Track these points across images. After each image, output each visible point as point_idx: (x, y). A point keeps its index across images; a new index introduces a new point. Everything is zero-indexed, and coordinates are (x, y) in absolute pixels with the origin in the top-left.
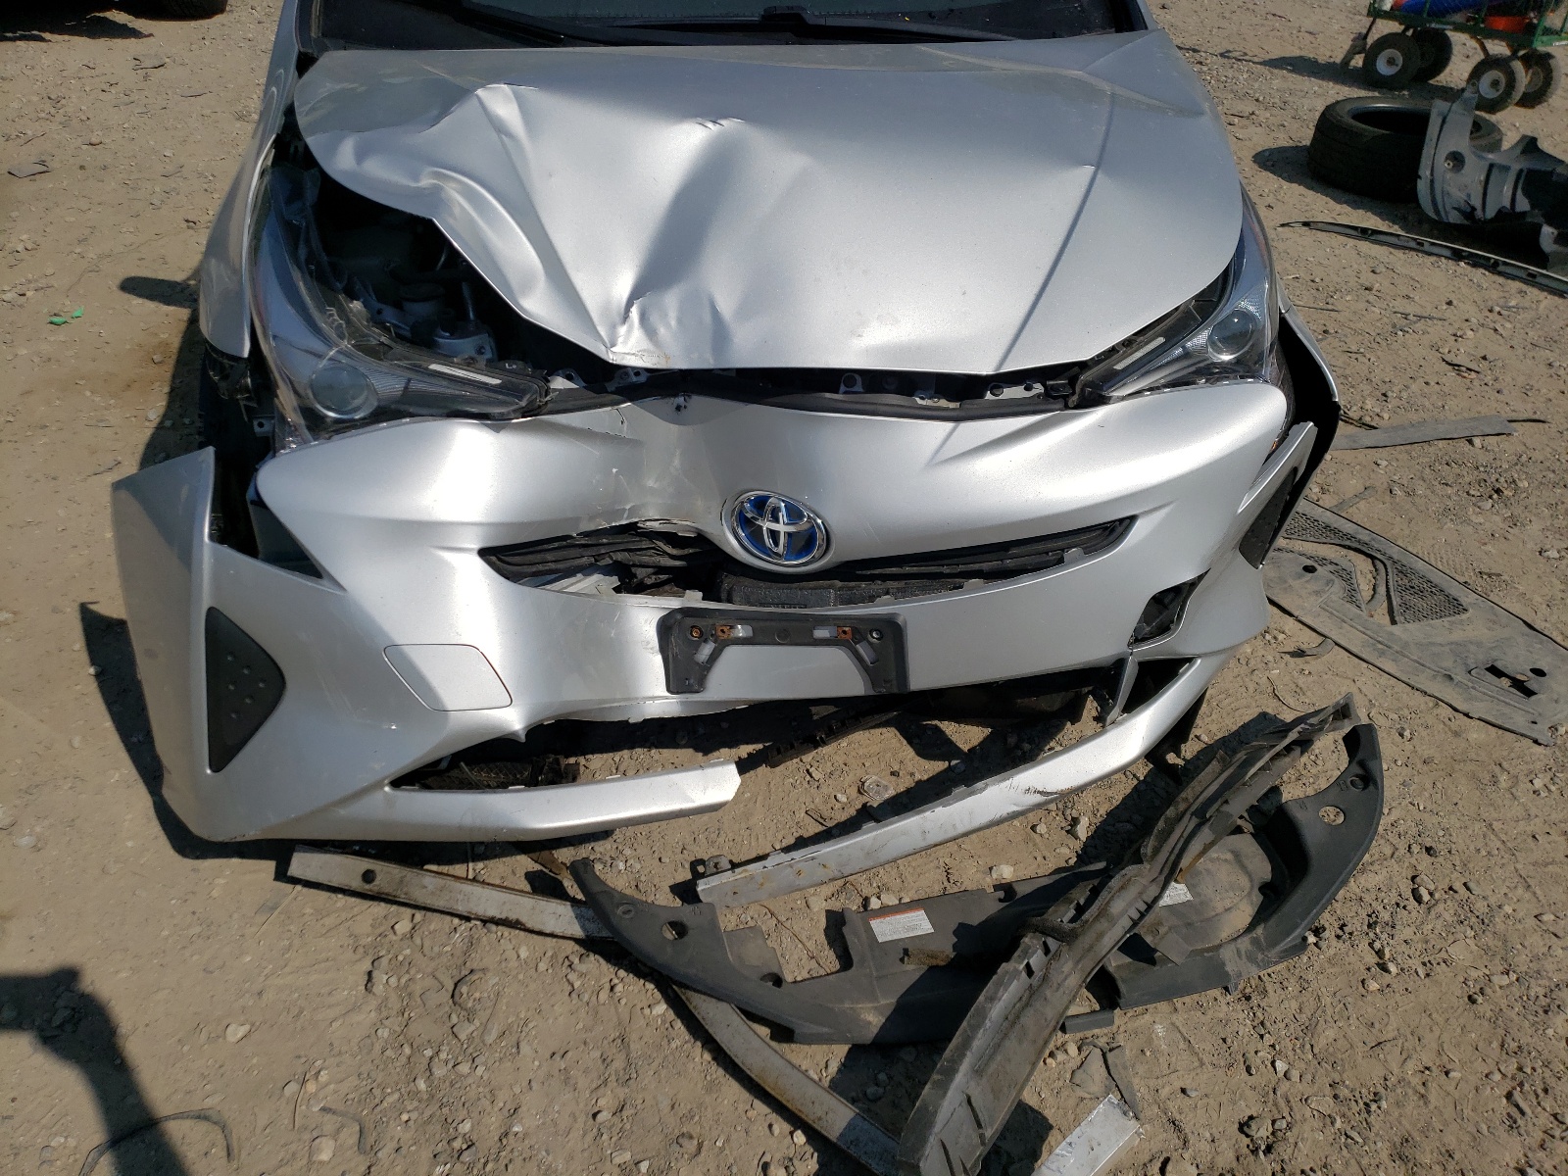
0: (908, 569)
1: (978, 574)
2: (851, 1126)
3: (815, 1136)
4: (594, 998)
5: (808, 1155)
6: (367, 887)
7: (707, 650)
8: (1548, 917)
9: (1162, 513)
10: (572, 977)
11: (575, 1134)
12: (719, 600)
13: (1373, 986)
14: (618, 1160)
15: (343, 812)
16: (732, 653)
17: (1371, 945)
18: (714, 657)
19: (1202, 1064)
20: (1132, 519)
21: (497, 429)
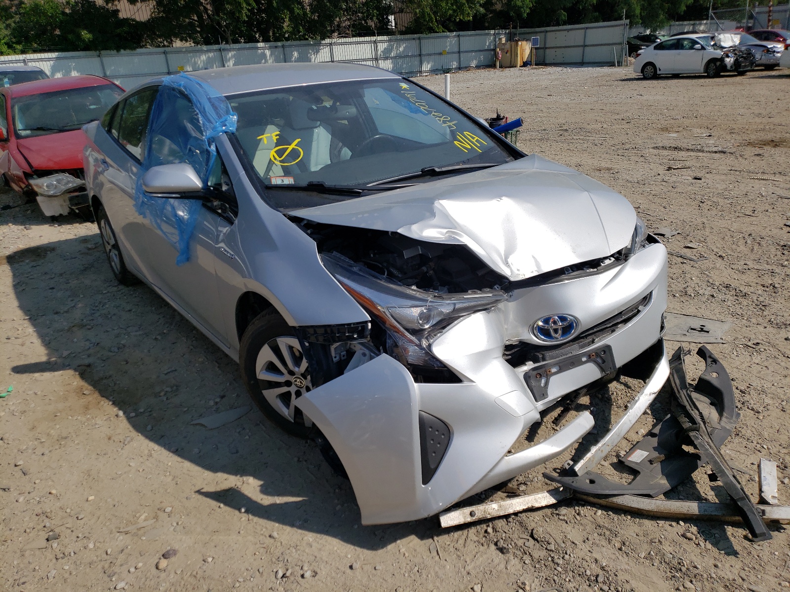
0: (595, 330)
1: (621, 322)
2: (699, 507)
3: (688, 519)
4: (576, 520)
5: (690, 526)
6: (474, 518)
7: (543, 381)
8: (776, 384)
9: (657, 287)
10: (561, 517)
11: (620, 557)
12: (539, 362)
13: (761, 418)
14: (642, 556)
15: (492, 474)
16: (553, 379)
17: (748, 408)
18: (547, 384)
19: (748, 455)
20: (651, 293)
21: (488, 313)
